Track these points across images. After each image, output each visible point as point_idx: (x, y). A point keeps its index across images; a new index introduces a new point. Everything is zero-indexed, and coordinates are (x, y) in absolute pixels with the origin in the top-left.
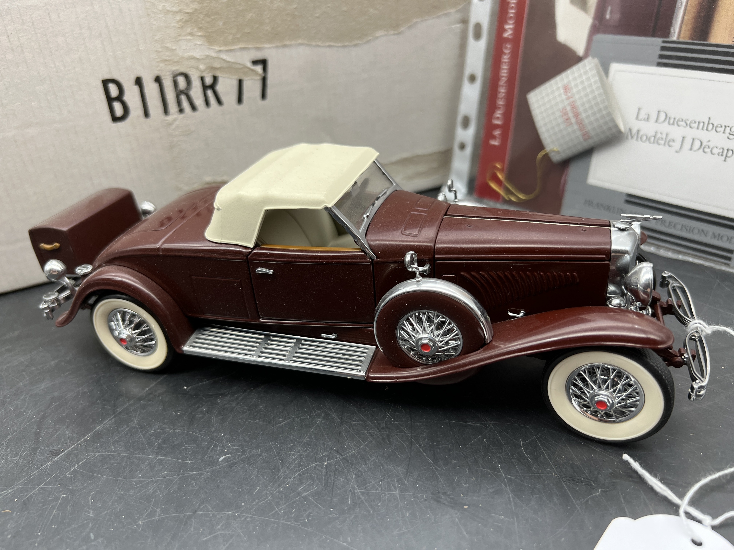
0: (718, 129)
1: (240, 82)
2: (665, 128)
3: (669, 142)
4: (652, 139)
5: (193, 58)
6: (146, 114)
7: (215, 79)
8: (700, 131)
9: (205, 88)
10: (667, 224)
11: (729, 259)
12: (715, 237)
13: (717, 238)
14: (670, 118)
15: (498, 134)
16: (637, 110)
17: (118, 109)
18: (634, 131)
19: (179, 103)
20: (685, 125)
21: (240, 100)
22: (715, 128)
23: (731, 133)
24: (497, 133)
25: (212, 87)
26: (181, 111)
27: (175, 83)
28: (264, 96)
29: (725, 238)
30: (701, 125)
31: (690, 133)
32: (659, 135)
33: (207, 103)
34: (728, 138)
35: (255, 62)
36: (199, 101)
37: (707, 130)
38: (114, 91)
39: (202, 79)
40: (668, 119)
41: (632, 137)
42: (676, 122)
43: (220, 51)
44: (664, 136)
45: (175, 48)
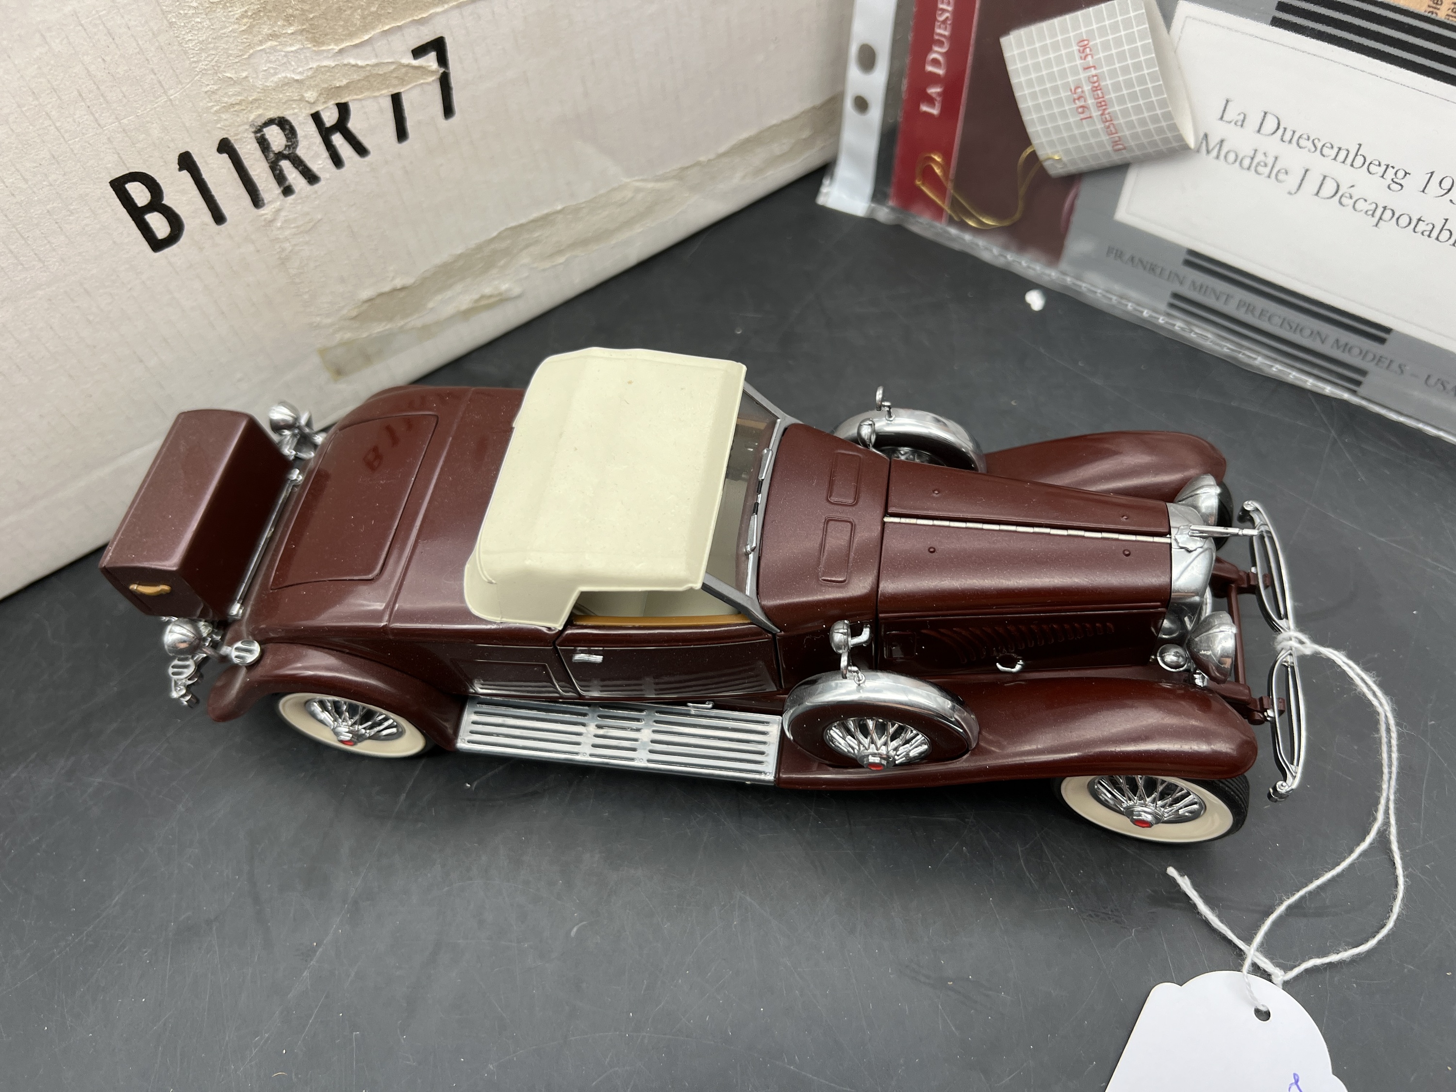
0: (1373, 168)
1: (396, 100)
2: (1272, 145)
3: (1276, 173)
4: (1246, 162)
5: (288, 83)
6: (219, 218)
7: (343, 109)
8: (1338, 164)
9: (326, 133)
10: (1257, 313)
11: (1358, 383)
12: (1338, 348)
13: (1342, 349)
14: (1285, 129)
15: (939, 94)
16: (1225, 102)
17: (159, 225)
18: (1213, 141)
19: (280, 178)
20: (1313, 149)
21: (402, 134)
22: (1367, 165)
23: (1395, 180)
24: (934, 91)
25: (341, 126)
26: (288, 191)
27: (263, 144)
28: (448, 110)
29: (1356, 351)
30: (1343, 154)
31: (1321, 165)
32: (1259, 157)
33: (337, 161)
34: (1389, 187)
35: (418, 52)
36: (319, 161)
37: (1352, 165)
38: (140, 194)
39: (316, 118)
40: (1281, 131)
41: (1208, 152)
42: (1296, 140)
43: (341, 51)
44: (1270, 161)
45: (244, 74)
